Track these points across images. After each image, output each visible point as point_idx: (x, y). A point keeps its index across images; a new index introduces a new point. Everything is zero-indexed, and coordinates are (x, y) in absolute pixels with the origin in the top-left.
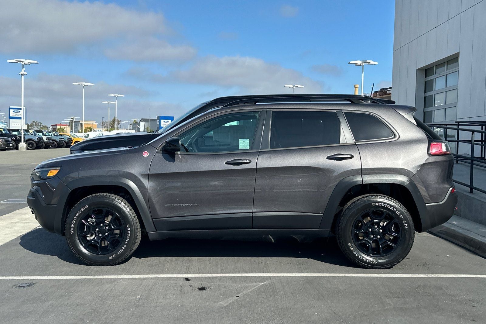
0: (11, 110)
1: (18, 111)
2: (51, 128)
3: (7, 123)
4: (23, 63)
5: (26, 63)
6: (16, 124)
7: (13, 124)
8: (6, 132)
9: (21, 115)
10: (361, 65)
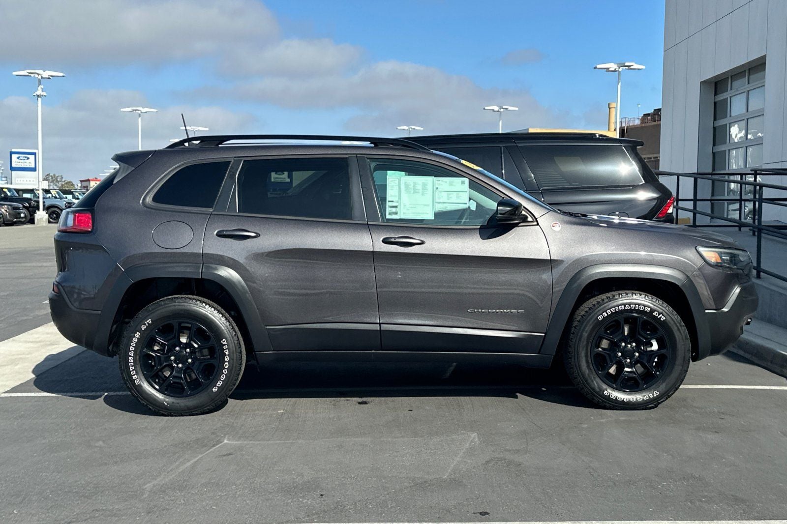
0: (13, 155)
1: (26, 157)
2: (79, 185)
3: (6, 177)
4: (40, 77)
5: (44, 76)
6: (22, 179)
7: (17, 179)
8: (13, 194)
9: (30, 164)
10: (617, 71)
